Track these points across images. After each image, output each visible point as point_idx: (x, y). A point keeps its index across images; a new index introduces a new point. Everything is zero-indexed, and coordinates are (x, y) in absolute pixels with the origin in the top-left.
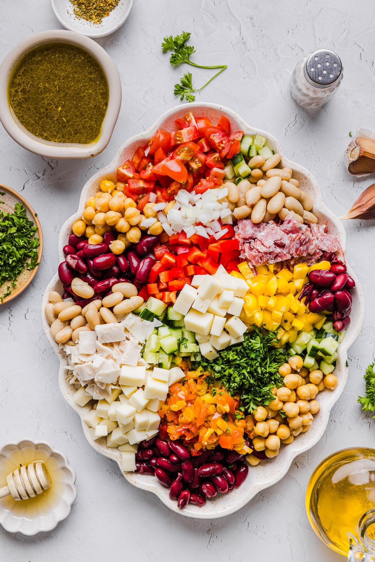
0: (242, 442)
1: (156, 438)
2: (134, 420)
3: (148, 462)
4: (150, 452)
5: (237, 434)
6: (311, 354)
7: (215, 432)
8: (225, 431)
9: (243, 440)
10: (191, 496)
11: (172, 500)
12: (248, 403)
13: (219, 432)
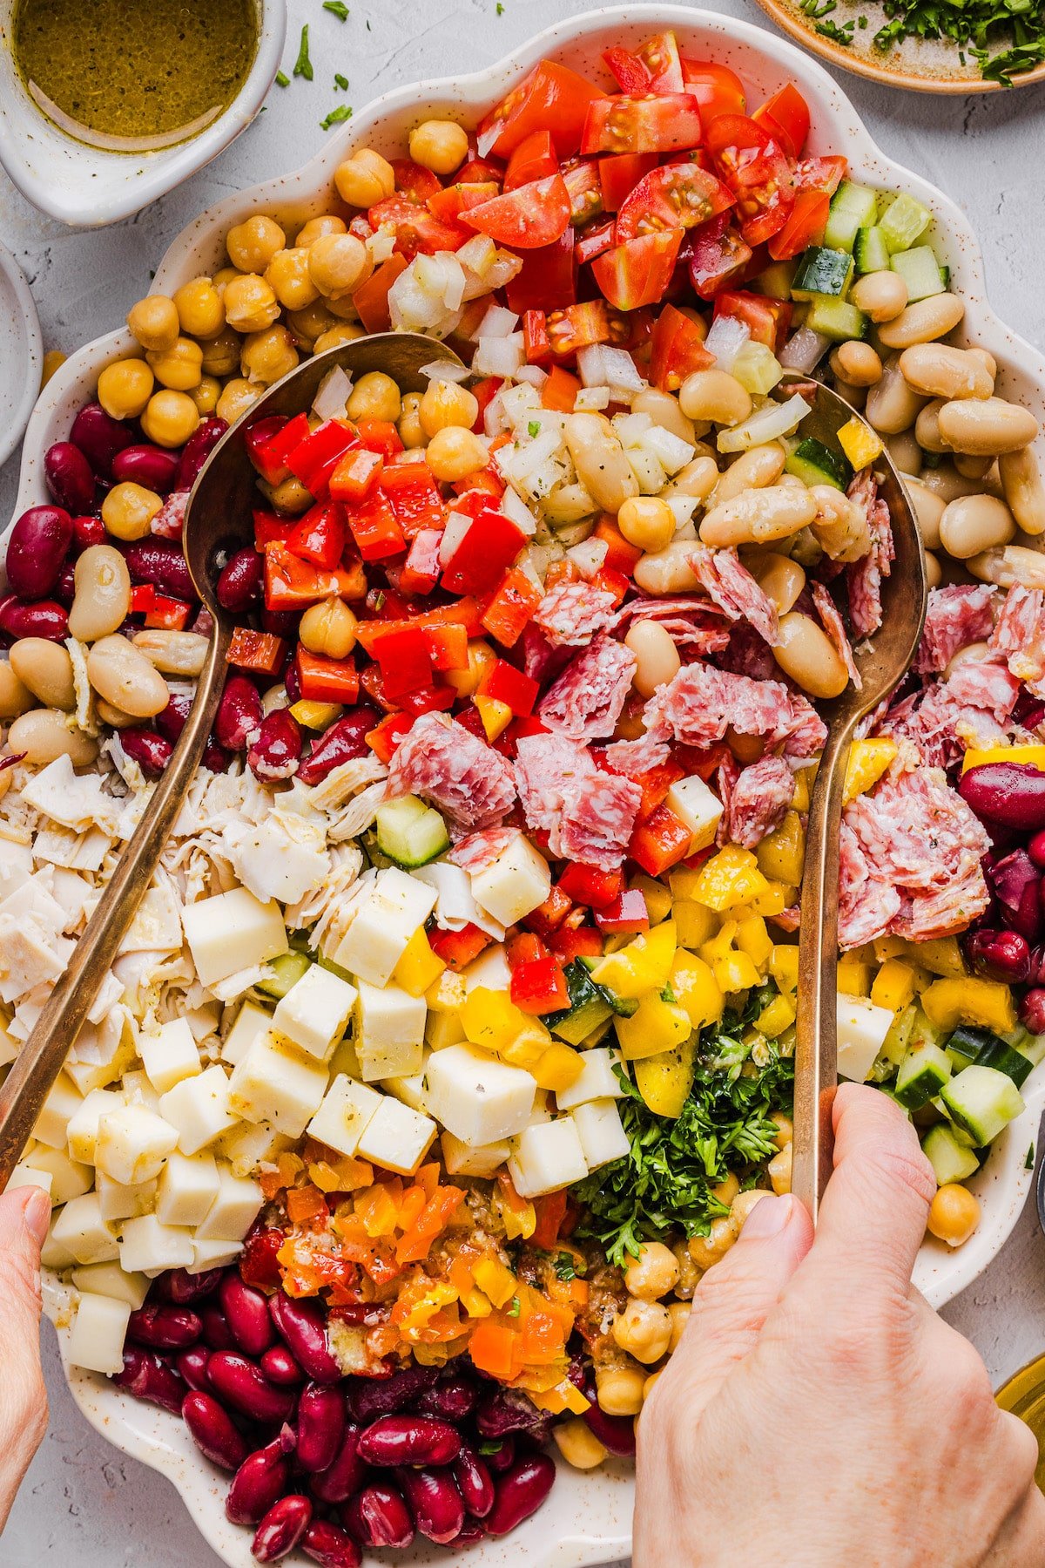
0: (558, 1363)
1: (226, 1274)
2: (160, 1177)
3: (175, 1356)
4: (189, 1321)
5: (542, 1330)
6: (906, 1093)
7: (459, 1300)
8: (499, 1307)
9: (562, 1358)
10: (309, 1527)
11: (230, 1521)
12: (614, 1225)
13: (477, 1308)
